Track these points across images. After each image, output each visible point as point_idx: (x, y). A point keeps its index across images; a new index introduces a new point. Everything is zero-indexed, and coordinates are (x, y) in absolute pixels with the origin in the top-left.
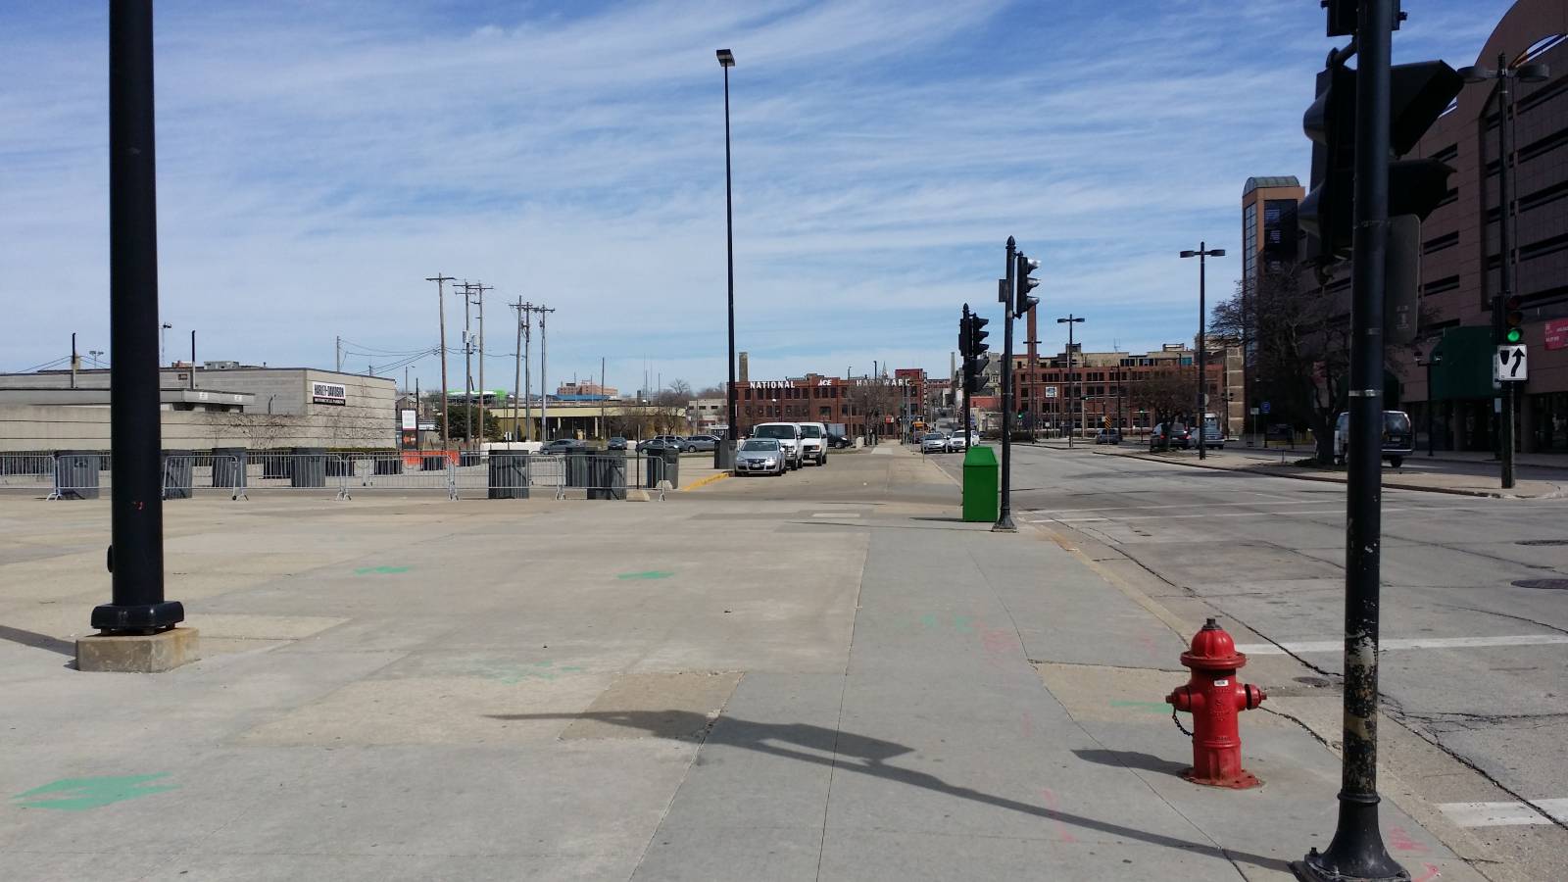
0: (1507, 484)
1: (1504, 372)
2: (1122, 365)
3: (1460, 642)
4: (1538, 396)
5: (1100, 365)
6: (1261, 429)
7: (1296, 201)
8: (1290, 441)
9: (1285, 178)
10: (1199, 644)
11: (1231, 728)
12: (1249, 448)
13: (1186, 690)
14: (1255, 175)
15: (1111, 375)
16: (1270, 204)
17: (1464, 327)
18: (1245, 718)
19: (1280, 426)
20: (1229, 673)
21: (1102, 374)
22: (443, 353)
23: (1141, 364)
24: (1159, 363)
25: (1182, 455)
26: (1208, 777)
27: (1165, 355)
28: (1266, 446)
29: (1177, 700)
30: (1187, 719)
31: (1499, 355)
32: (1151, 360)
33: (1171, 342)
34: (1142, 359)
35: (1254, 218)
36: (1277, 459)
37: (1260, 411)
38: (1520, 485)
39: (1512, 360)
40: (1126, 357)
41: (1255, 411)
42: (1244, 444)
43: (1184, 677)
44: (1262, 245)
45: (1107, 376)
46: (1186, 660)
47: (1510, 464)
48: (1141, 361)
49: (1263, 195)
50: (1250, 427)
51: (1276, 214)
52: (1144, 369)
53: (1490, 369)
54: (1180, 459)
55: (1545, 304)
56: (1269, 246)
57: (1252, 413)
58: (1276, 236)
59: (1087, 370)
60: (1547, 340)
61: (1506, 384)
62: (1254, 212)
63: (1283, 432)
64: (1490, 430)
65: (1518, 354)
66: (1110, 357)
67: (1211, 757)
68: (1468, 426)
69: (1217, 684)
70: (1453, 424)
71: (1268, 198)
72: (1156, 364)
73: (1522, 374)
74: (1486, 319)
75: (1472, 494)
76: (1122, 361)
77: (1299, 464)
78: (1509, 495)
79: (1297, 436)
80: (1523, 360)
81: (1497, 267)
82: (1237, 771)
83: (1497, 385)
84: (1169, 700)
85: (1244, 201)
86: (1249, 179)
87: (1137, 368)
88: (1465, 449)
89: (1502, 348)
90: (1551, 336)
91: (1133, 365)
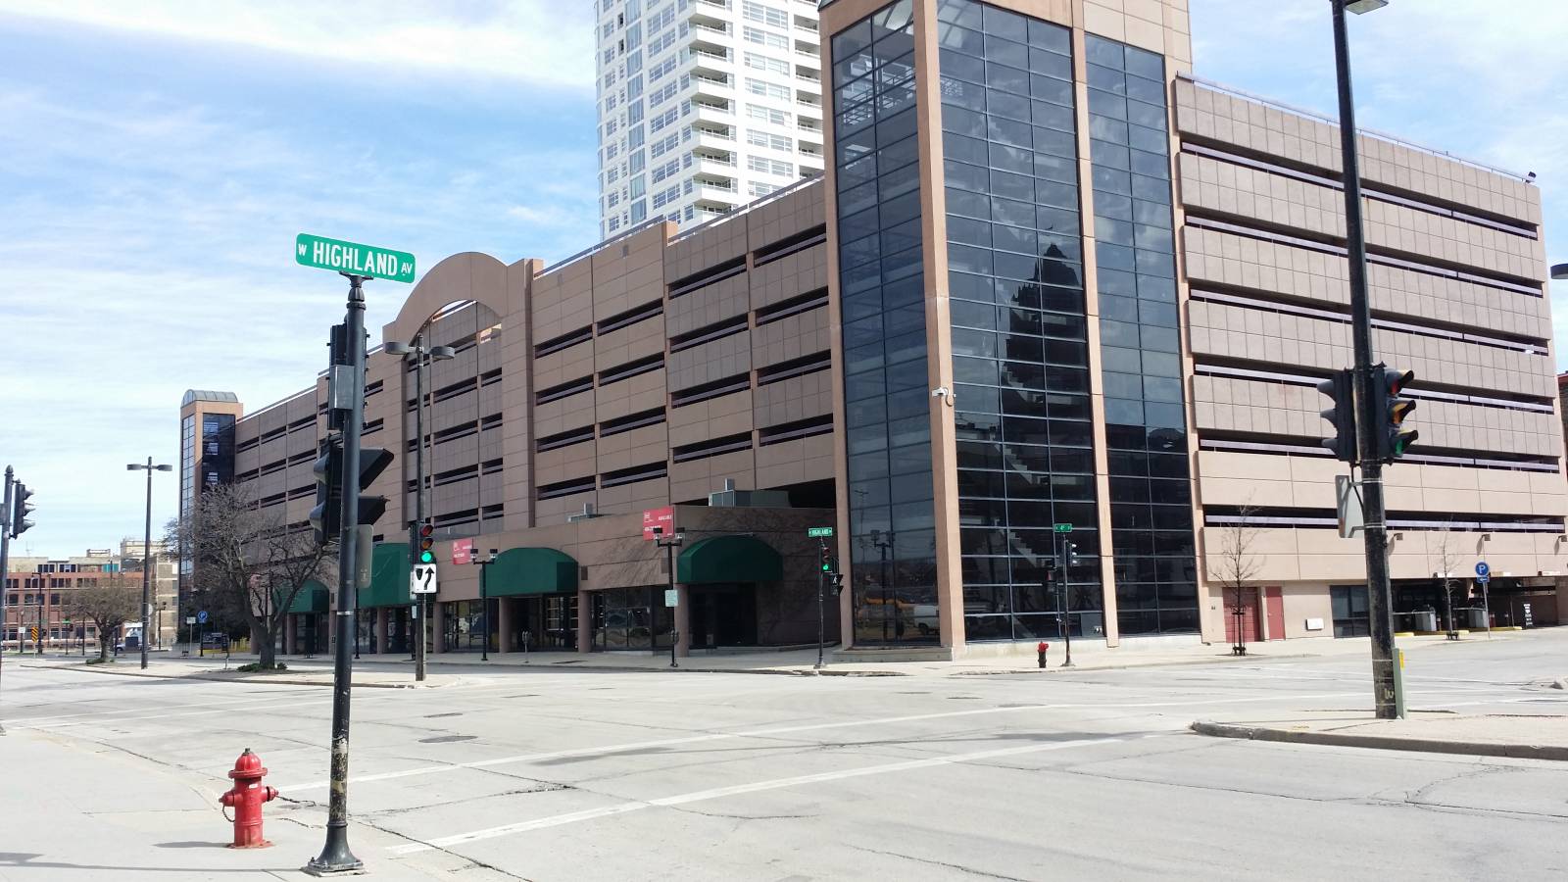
0: (420, 677)
1: (418, 586)
3: (385, 776)
4: (449, 603)
6: (196, 638)
7: (234, 416)
8: (225, 649)
9: (225, 394)
10: (240, 765)
11: (258, 813)
12: (185, 657)
13: (232, 793)
14: (196, 388)
15: (28, 581)
16: (209, 417)
17: (387, 544)
18: (266, 807)
19: (215, 634)
20: (257, 779)
21: (16, 581)
23: (62, 570)
24: (82, 569)
25: (122, 665)
26: (243, 845)
27: (89, 561)
28: (202, 655)
29: (226, 800)
30: (231, 811)
31: (415, 573)
32: (73, 566)
33: (95, 547)
35: (192, 429)
36: (220, 666)
37: (197, 620)
38: (430, 678)
39: (425, 576)
40: (44, 563)
41: (191, 621)
42: (180, 654)
43: (231, 785)
44: (199, 455)
45: (22, 584)
46: (232, 775)
47: (422, 661)
48: (62, 566)
49: (202, 408)
50: (185, 636)
51: (214, 428)
52: (65, 575)
53: (408, 583)
54: (120, 670)
55: (454, 524)
56: (207, 458)
57: (188, 622)
58: (214, 448)
60: (456, 556)
61: (420, 596)
62: (192, 423)
63: (219, 640)
64: (408, 634)
65: (430, 572)
66: (25, 562)
67: (246, 831)
68: (390, 631)
69: (251, 786)
70: (377, 629)
71: (208, 410)
72: (79, 571)
73: (432, 588)
74: (406, 537)
75: (393, 687)
76: (40, 566)
77: (241, 669)
78: (420, 685)
79: (233, 645)
80: (434, 576)
81: (415, 490)
82: (260, 839)
83: (413, 597)
84: (221, 800)
85: (182, 412)
86: (188, 391)
87: (57, 574)
88: (388, 651)
89: (417, 567)
90: (457, 552)
91: (52, 570)
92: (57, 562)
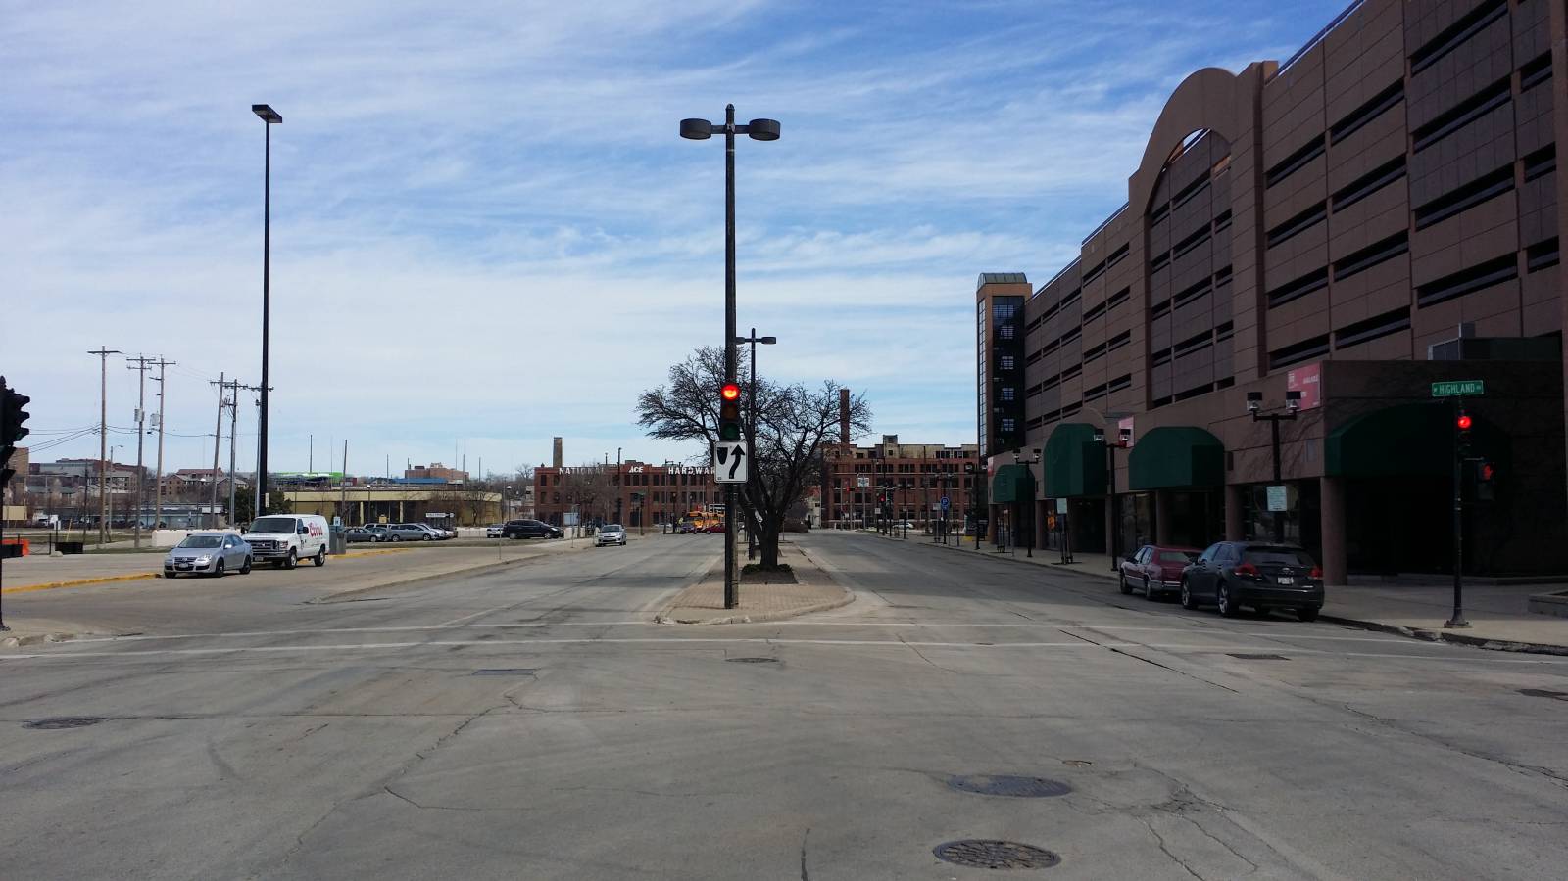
0: (728, 603)
1: (721, 473)
2: (938, 457)
5: (916, 457)
9: (1016, 275)
15: (923, 466)
16: (998, 300)
21: (913, 466)
22: (103, 433)
23: (956, 457)
32: (966, 453)
34: (956, 452)
35: (984, 313)
39: (731, 460)
40: (941, 449)
45: (920, 467)
48: (956, 453)
49: (992, 291)
52: (955, 461)
56: (999, 342)
59: (904, 462)
62: (984, 307)
65: (738, 452)
71: (996, 294)
76: (937, 453)
80: (744, 459)
87: (952, 460)
91: (948, 457)
92: (952, 449)
